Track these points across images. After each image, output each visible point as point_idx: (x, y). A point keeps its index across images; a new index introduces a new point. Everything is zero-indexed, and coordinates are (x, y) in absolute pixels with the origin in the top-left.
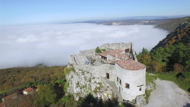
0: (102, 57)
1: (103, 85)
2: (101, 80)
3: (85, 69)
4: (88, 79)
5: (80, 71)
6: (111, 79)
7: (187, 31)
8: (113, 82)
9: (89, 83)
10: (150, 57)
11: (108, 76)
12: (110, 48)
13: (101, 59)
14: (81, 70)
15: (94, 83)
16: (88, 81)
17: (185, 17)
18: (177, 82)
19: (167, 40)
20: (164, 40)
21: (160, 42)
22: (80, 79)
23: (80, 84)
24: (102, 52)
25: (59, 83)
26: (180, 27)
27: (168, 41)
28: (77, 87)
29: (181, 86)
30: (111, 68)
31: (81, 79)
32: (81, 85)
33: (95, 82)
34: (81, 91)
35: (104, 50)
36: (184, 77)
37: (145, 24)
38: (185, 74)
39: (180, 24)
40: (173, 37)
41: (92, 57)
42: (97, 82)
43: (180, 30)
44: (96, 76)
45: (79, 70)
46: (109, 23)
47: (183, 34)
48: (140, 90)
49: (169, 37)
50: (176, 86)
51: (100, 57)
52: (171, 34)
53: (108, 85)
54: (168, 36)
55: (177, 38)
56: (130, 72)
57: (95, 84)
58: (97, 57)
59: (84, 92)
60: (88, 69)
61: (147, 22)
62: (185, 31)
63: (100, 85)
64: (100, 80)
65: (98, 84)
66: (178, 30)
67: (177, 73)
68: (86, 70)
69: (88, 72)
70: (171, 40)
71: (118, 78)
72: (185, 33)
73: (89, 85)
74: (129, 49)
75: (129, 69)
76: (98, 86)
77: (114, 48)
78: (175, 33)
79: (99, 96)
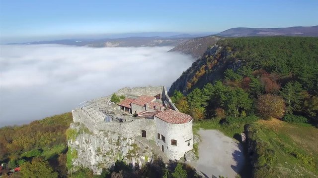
0: (123, 108)
1: (139, 146)
2: (135, 140)
3: (108, 128)
4: (114, 141)
5: (101, 133)
6: (149, 137)
7: (218, 57)
8: (152, 140)
9: (116, 147)
10: (186, 103)
11: (144, 134)
12: (132, 93)
13: (122, 111)
14: (102, 131)
15: (126, 145)
16: (114, 145)
17: (212, 36)
18: (222, 130)
19: (193, 70)
20: (188, 71)
21: (184, 73)
22: (102, 144)
23: (101, 150)
24: (121, 100)
25: (29, 156)
26: (209, 52)
27: (195, 72)
28: (98, 155)
29: (227, 134)
30: (148, 124)
31: (104, 143)
32: (103, 152)
33: (128, 144)
34: (105, 160)
35: (122, 97)
36: (227, 122)
37: (158, 45)
38: (228, 119)
39: (209, 48)
40: (201, 67)
41: (108, 109)
42: (130, 144)
43: (209, 57)
44: (128, 136)
45: (100, 131)
46: (98, 42)
47: (213, 63)
48: (189, 145)
49: (195, 67)
50: (222, 134)
51: (119, 108)
52: (198, 61)
53: (146, 145)
54: (194, 65)
55: (206, 68)
56: (177, 126)
57: (128, 146)
58: (115, 109)
59: (110, 160)
60: (113, 128)
61: (161, 41)
62: (215, 58)
63: (134, 147)
64: (133, 140)
65: (131, 146)
66: (207, 56)
67: (219, 119)
68: (110, 130)
69: (114, 133)
70: (199, 70)
71: (159, 135)
72: (216, 61)
73: (117, 149)
74: (160, 95)
75: (176, 123)
76: (132, 148)
77: (138, 93)
78: (203, 59)
79: (134, 162)
